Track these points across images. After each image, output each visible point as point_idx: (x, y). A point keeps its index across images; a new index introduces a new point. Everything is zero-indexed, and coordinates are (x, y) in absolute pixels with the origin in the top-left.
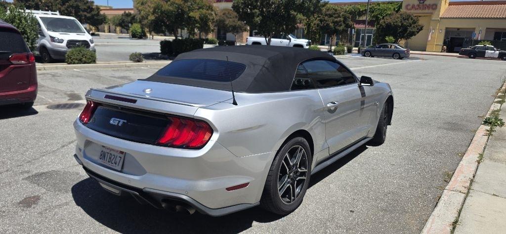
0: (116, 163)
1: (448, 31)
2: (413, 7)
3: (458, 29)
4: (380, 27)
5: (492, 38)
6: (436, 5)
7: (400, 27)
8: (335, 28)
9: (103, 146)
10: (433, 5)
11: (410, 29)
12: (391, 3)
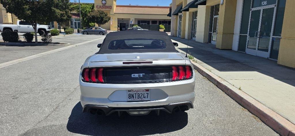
0: (145, 98)
1: (119, 20)
2: (100, 7)
3: (123, 19)
4: (88, 17)
5: (137, 23)
6: (111, 7)
7: (100, 18)
8: (61, 17)
9: (129, 91)
10: (110, 6)
11: (104, 19)
12: (88, 4)
